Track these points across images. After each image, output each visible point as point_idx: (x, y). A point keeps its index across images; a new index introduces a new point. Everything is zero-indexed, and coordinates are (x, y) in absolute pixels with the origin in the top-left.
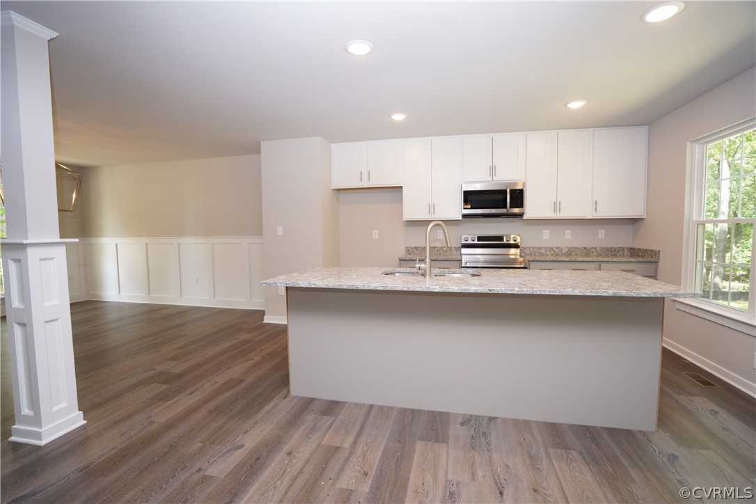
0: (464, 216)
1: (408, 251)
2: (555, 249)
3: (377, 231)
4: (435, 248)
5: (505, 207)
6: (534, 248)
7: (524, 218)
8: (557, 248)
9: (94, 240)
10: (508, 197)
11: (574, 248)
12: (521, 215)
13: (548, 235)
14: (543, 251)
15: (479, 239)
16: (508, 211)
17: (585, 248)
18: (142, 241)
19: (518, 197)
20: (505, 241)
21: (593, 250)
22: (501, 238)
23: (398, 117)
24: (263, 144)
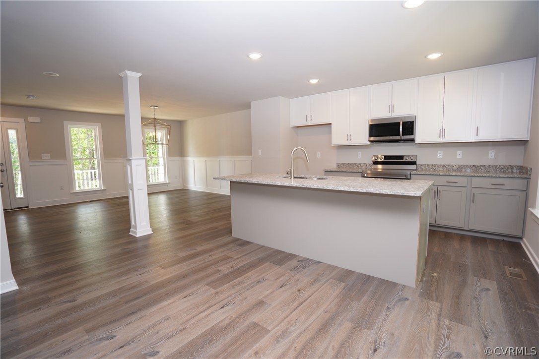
0: (371, 142)
1: (338, 165)
2: (446, 166)
3: (320, 153)
4: (355, 164)
5: (399, 135)
6: (429, 165)
7: (416, 143)
8: (449, 165)
9: (185, 158)
10: (401, 127)
11: (464, 166)
12: (413, 140)
13: (442, 155)
14: (436, 167)
15: (386, 157)
16: (401, 138)
17: (474, 166)
18: (204, 158)
19: (409, 127)
20: (404, 160)
21: (482, 168)
22: (401, 157)
23: (314, 81)
24: (252, 103)
